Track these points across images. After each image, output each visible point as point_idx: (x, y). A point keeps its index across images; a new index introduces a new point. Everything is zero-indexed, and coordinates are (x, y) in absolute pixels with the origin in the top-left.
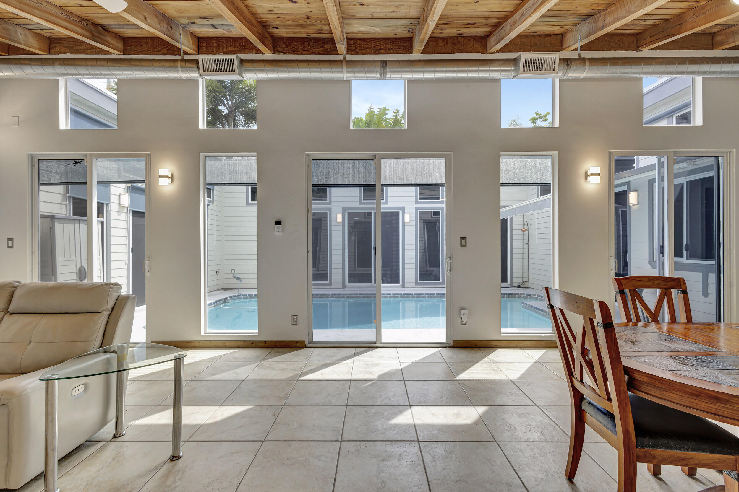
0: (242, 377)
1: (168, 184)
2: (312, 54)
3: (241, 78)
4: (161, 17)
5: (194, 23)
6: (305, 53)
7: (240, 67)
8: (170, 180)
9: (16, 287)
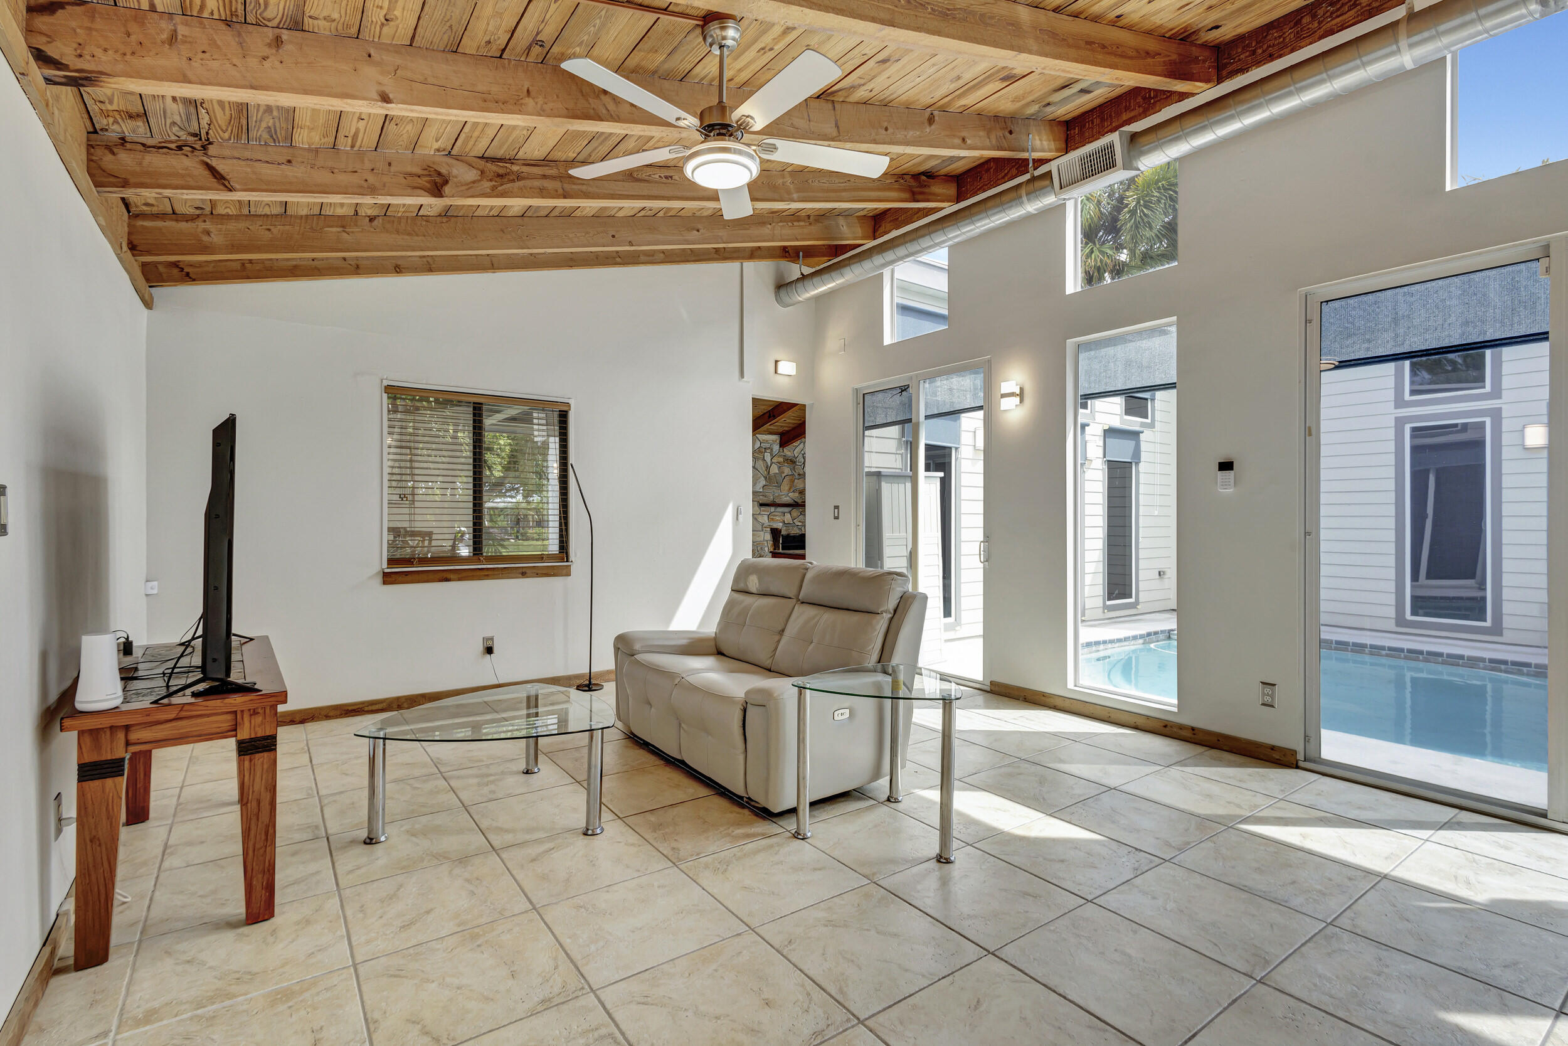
0: (1113, 782)
1: (1014, 407)
2: (1320, 38)
3: (1133, 173)
4: (992, 122)
5: (1049, 104)
6: (1302, 44)
7: (1129, 152)
8: (1017, 399)
9: (807, 569)
